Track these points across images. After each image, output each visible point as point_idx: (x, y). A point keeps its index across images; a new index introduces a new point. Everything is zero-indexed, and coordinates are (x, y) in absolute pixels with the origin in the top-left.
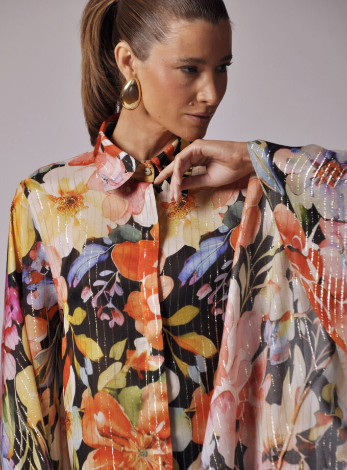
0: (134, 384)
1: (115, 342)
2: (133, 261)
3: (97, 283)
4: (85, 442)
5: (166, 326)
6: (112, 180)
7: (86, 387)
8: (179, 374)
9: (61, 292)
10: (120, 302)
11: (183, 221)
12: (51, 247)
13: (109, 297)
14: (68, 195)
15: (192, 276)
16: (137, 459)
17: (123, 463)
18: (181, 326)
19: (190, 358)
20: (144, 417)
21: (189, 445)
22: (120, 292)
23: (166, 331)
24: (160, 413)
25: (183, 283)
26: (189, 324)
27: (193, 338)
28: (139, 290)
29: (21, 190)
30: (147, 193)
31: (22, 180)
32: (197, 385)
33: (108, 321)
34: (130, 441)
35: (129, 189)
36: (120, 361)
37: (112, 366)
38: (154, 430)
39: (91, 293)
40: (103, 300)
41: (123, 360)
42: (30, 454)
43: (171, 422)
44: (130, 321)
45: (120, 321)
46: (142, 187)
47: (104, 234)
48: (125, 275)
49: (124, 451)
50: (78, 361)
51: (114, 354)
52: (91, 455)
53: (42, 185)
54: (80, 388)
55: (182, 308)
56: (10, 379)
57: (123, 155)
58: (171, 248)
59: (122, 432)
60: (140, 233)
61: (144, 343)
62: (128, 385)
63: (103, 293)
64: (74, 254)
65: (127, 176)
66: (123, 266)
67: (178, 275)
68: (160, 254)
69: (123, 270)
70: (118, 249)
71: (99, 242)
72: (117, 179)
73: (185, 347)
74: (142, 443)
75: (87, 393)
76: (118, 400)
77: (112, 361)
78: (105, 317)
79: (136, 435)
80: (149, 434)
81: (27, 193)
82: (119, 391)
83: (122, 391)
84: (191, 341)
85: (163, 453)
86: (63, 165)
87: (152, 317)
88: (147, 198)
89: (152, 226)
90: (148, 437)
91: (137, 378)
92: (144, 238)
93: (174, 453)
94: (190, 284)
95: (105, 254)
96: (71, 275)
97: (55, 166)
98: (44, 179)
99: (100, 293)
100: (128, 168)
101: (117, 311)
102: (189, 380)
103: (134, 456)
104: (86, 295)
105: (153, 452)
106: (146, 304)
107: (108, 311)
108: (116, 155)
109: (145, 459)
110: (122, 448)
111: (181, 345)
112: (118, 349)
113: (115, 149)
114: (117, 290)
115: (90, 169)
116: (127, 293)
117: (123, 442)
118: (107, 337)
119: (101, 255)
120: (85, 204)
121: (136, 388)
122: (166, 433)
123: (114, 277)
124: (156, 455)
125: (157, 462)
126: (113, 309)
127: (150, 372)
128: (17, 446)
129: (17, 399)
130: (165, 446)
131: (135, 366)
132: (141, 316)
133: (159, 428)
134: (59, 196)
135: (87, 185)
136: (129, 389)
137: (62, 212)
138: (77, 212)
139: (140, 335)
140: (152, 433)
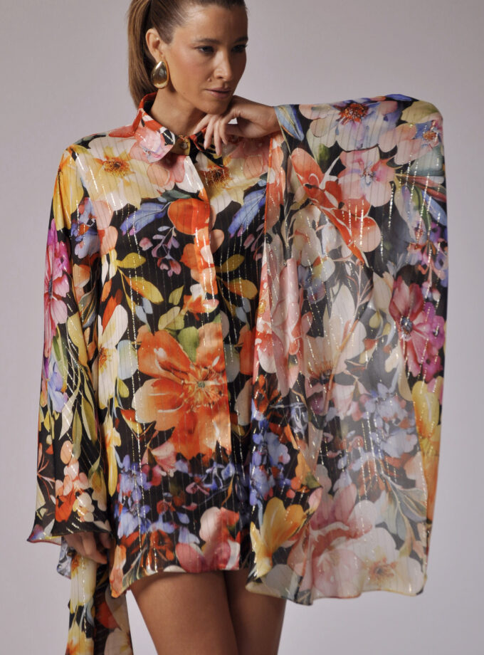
0: (191, 325)
1: (174, 289)
2: (186, 217)
3: (156, 237)
4: (141, 371)
5: (219, 274)
6: (153, 152)
7: (143, 324)
8: (229, 315)
9: (109, 240)
10: (177, 254)
13: (167, 249)
14: (113, 160)
15: (239, 229)
16: (196, 389)
17: (183, 394)
18: (230, 272)
19: (237, 301)
20: (199, 354)
21: (238, 376)
22: (176, 245)
23: (218, 277)
24: (216, 349)
25: (232, 235)
26: (237, 271)
28: (193, 243)
29: (68, 154)
31: (68, 146)
32: (244, 324)
33: (167, 271)
34: (190, 375)
36: (178, 305)
37: (172, 310)
38: (211, 364)
39: (150, 244)
40: (162, 252)
41: (181, 305)
42: (82, 388)
44: (186, 270)
45: (177, 270)
46: (180, 158)
48: (180, 230)
49: (184, 384)
51: (173, 300)
52: (149, 383)
53: (88, 150)
55: (231, 257)
56: (62, 322)
57: (162, 129)
59: (181, 367)
61: (199, 289)
62: (186, 325)
63: (162, 246)
64: (129, 210)
65: (168, 149)
66: (178, 222)
67: (227, 229)
69: (178, 226)
70: (173, 207)
71: (155, 201)
72: (158, 150)
73: (233, 291)
74: (200, 376)
75: (144, 329)
76: (178, 340)
77: (172, 306)
78: (164, 267)
79: (193, 368)
80: (206, 368)
81: (75, 157)
82: (178, 332)
83: (181, 332)
85: (219, 384)
86: (105, 136)
87: (206, 266)
90: (206, 370)
91: (195, 319)
94: (238, 236)
95: (162, 212)
96: (125, 226)
98: (90, 145)
99: (160, 245)
101: (174, 262)
102: (237, 320)
103: (193, 387)
104: (146, 245)
105: (210, 383)
106: (199, 254)
107: (166, 262)
108: (156, 130)
109: (203, 389)
110: (182, 382)
111: (230, 289)
112: (176, 295)
113: (156, 124)
114: (173, 243)
116: (182, 247)
117: (182, 376)
118: (166, 285)
119: (159, 213)
120: (131, 170)
121: (193, 329)
122: (221, 367)
123: (171, 232)
124: (212, 386)
125: (213, 392)
126: (171, 260)
127: (206, 314)
128: (69, 381)
129: (69, 340)
130: (221, 378)
131: (191, 309)
132: (196, 266)
133: (215, 362)
134: (106, 160)
135: (129, 154)
136: (187, 329)
137: (109, 174)
138: (124, 175)
139: (196, 282)
140: (209, 367)
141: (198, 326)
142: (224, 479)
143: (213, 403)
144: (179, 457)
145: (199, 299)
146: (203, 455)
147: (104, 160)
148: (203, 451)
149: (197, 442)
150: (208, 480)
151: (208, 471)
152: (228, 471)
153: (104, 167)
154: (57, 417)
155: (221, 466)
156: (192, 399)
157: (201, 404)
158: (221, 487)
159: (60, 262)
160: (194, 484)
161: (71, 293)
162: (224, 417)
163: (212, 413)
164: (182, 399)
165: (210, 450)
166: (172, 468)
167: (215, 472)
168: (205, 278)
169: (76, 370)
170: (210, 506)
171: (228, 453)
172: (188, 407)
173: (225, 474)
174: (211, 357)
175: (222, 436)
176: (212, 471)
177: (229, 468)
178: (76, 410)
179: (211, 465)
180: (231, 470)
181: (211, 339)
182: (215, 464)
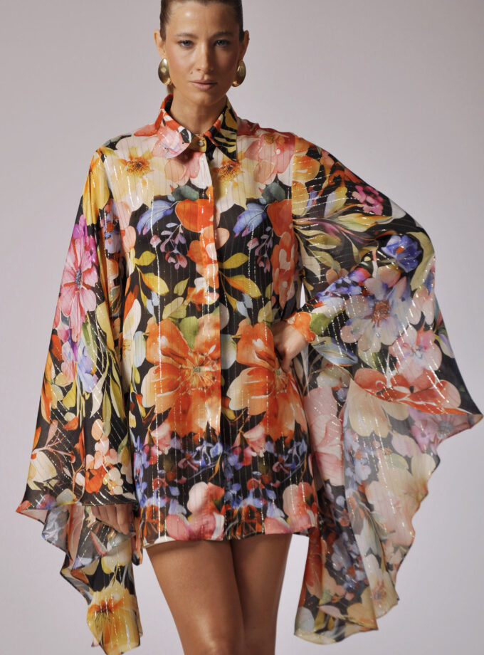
0: (192, 315)
1: (179, 281)
2: (193, 215)
3: (164, 233)
4: (147, 359)
5: (221, 269)
6: (171, 150)
7: (151, 316)
8: (230, 307)
9: (130, 239)
10: (184, 249)
11: (231, 183)
12: (122, 202)
13: (175, 245)
14: (136, 160)
15: (244, 229)
16: (192, 374)
17: (180, 377)
18: (233, 270)
19: (239, 295)
20: (197, 342)
21: (234, 364)
22: (183, 241)
23: (221, 273)
24: (213, 339)
25: (237, 235)
26: (239, 268)
27: (241, 279)
28: (199, 240)
29: (98, 156)
30: (201, 160)
31: (98, 148)
32: (244, 318)
33: (174, 264)
34: (187, 360)
35: (186, 157)
36: (182, 296)
37: (176, 299)
38: (207, 352)
39: (159, 241)
40: (170, 247)
41: (185, 295)
42: (110, 371)
43: (222, 346)
44: (192, 264)
45: (184, 264)
46: (197, 156)
47: (168, 193)
48: (187, 227)
49: (182, 368)
50: (145, 294)
51: (178, 291)
52: (152, 370)
53: (115, 151)
54: (145, 315)
55: (235, 255)
56: (91, 310)
57: (181, 129)
58: (223, 206)
59: (180, 353)
60: (197, 193)
61: (203, 282)
62: (188, 315)
63: (169, 242)
64: (144, 209)
65: (185, 146)
66: (185, 220)
67: (232, 228)
68: (215, 211)
69: (185, 224)
70: (180, 206)
71: (164, 199)
72: (175, 148)
73: (235, 286)
74: (197, 362)
75: (152, 321)
76: (179, 329)
77: (176, 296)
78: (171, 260)
79: (191, 354)
80: (202, 354)
81: (103, 159)
82: (180, 320)
83: (182, 321)
84: (240, 282)
85: (213, 370)
86: (130, 136)
87: (210, 261)
88: (201, 164)
89: (207, 188)
90: (202, 357)
91: (196, 310)
92: (201, 198)
93: (222, 370)
94: (243, 235)
95: (170, 209)
96: (140, 225)
97: (123, 137)
98: (117, 147)
99: (167, 241)
100: (185, 139)
101: (181, 256)
102: (237, 313)
103: (190, 372)
104: (155, 242)
105: (205, 369)
106: (204, 250)
107: (173, 255)
108: (175, 129)
109: (198, 374)
110: (180, 366)
111: (231, 284)
112: (181, 287)
113: (175, 124)
114: (180, 239)
115: (153, 141)
116: (188, 242)
117: (180, 360)
118: (172, 277)
119: (167, 210)
120: (151, 168)
121: (194, 318)
122: (217, 354)
123: (178, 229)
124: (207, 372)
125: (208, 377)
126: (178, 254)
127: (206, 306)
128: (99, 364)
129: (98, 326)
130: (215, 365)
131: (194, 301)
132: (201, 260)
133: (212, 350)
134: (129, 160)
135: (152, 152)
136: (189, 318)
137: (131, 174)
138: (143, 174)
139: (200, 276)
140: (205, 354)
141: (199, 316)
142: (212, 457)
143: (207, 387)
144: (172, 435)
145: (202, 292)
146: (195, 434)
147: (128, 160)
148: (194, 430)
149: (190, 422)
150: (198, 457)
151: (198, 448)
152: (216, 450)
153: (127, 167)
154: (87, 397)
155: (210, 445)
156: (188, 382)
157: (195, 387)
158: (209, 464)
159: (89, 254)
160: (185, 459)
161: (99, 283)
162: (216, 401)
163: (205, 395)
164: (179, 382)
165: (201, 429)
166: (167, 446)
167: (204, 450)
168: (208, 273)
169: (105, 354)
170: (198, 480)
171: (217, 433)
172: (184, 389)
173: (213, 452)
174: (208, 345)
175: (214, 418)
176: (202, 449)
177: (217, 447)
178: (105, 391)
179: (201, 443)
180: (219, 449)
181: (209, 329)
182: (205, 442)
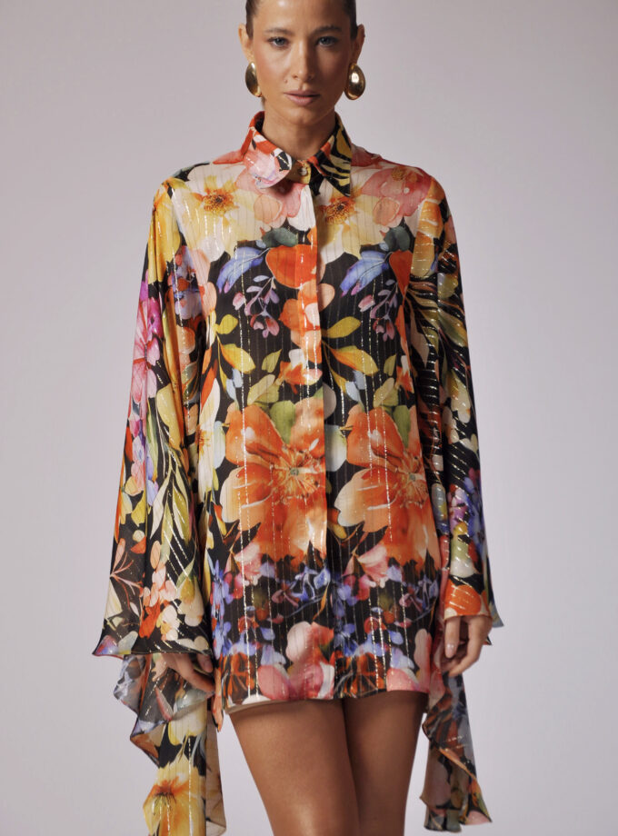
0: (287, 399)
1: (269, 353)
2: (289, 266)
3: (251, 289)
4: (227, 458)
5: (324, 338)
6: (265, 178)
7: (232, 401)
8: (337, 390)
9: (209, 299)
10: (276, 310)
11: (342, 227)
12: (197, 251)
13: (264, 304)
14: (215, 194)
15: (355, 285)
16: (287, 477)
17: (272, 481)
18: (341, 339)
19: (348, 373)
20: (295, 435)
21: (343, 465)
22: (275, 300)
23: (324, 343)
24: (315, 430)
25: (345, 292)
26: (349, 337)
27: (352, 352)
28: (296, 298)
29: (164, 190)
30: (304, 194)
31: (164, 179)
32: (355, 403)
33: (262, 331)
34: (281, 458)
36: (273, 373)
37: (265, 378)
38: (308, 448)
39: (244, 300)
40: (257, 307)
41: (277, 372)
42: (173, 476)
43: (327, 440)
44: (285, 331)
45: (275, 331)
46: (297, 189)
47: (257, 237)
48: (281, 281)
49: (273, 469)
50: (225, 372)
51: (267, 366)
52: (234, 473)
53: (186, 183)
54: (225, 401)
55: (343, 320)
56: (151, 396)
57: (278, 151)
58: (330, 255)
59: (271, 448)
60: (297, 236)
61: (300, 355)
62: (280, 399)
63: (257, 300)
64: (225, 259)
65: (282, 175)
66: (279, 272)
67: (340, 283)
68: (319, 261)
69: (279, 276)
70: (272, 253)
71: (252, 245)
72: (270, 177)
73: (343, 361)
74: (293, 461)
75: (233, 408)
76: (269, 416)
77: (265, 373)
78: (258, 326)
79: (286, 451)
80: (301, 452)
81: (170, 194)
82: (271, 405)
83: (274, 406)
84: (352, 356)
85: (315, 473)
86: (207, 164)
87: (310, 327)
88: (303, 199)
89: (309, 230)
90: (301, 454)
91: (292, 392)
92: (300, 242)
93: (327, 472)
94: (353, 293)
95: (259, 258)
96: (221, 279)
97: (198, 165)
98: (189, 177)
99: (254, 299)
100: (284, 167)
101: (272, 320)
102: (347, 397)
103: (285, 474)
104: (239, 302)
105: (305, 471)
106: (303, 313)
107: (261, 319)
108: (269, 152)
109: (296, 477)
110: (272, 466)
111: (339, 358)
112: (271, 360)
113: (269, 146)
114: (272, 297)
115: (239, 168)
116: (282, 301)
117: (272, 458)
118: (259, 347)
119: (255, 259)
120: (235, 205)
121: (289, 403)
122: (321, 452)
123: (270, 283)
124: (308, 474)
125: (308, 481)
126: (267, 317)
127: (305, 386)
128: (159, 467)
129: (158, 418)
130: (318, 465)
131: (289, 380)
132: (298, 327)
133: (313, 446)
135: (235, 184)
136: (282, 403)
137: (209, 212)
138: (225, 212)
139: (296, 347)
140: (305, 451)
141: (295, 400)
142: (316, 588)
143: (307, 495)
144: (264, 559)
145: (299, 368)
146: (293, 558)
147: (205, 194)
148: (292, 552)
149: (286, 542)
150: (297, 589)
151: (298, 577)
152: (322, 579)
154: (149, 511)
155: (314, 572)
156: (283, 488)
157: (292, 495)
158: (313, 598)
160: (280, 591)
162: (319, 513)
163: (305, 506)
164: (270, 488)
165: (302, 552)
166: (256, 574)
167: (306, 578)
168: (307, 343)
170: (299, 619)
171: (323, 556)
172: (277, 497)
173: (318, 582)
174: (308, 439)
175: (316, 536)
176: (303, 578)
177: (323, 575)
178: (167, 502)
179: (302, 570)
180: (326, 577)
181: (309, 418)
182: (306, 569)
